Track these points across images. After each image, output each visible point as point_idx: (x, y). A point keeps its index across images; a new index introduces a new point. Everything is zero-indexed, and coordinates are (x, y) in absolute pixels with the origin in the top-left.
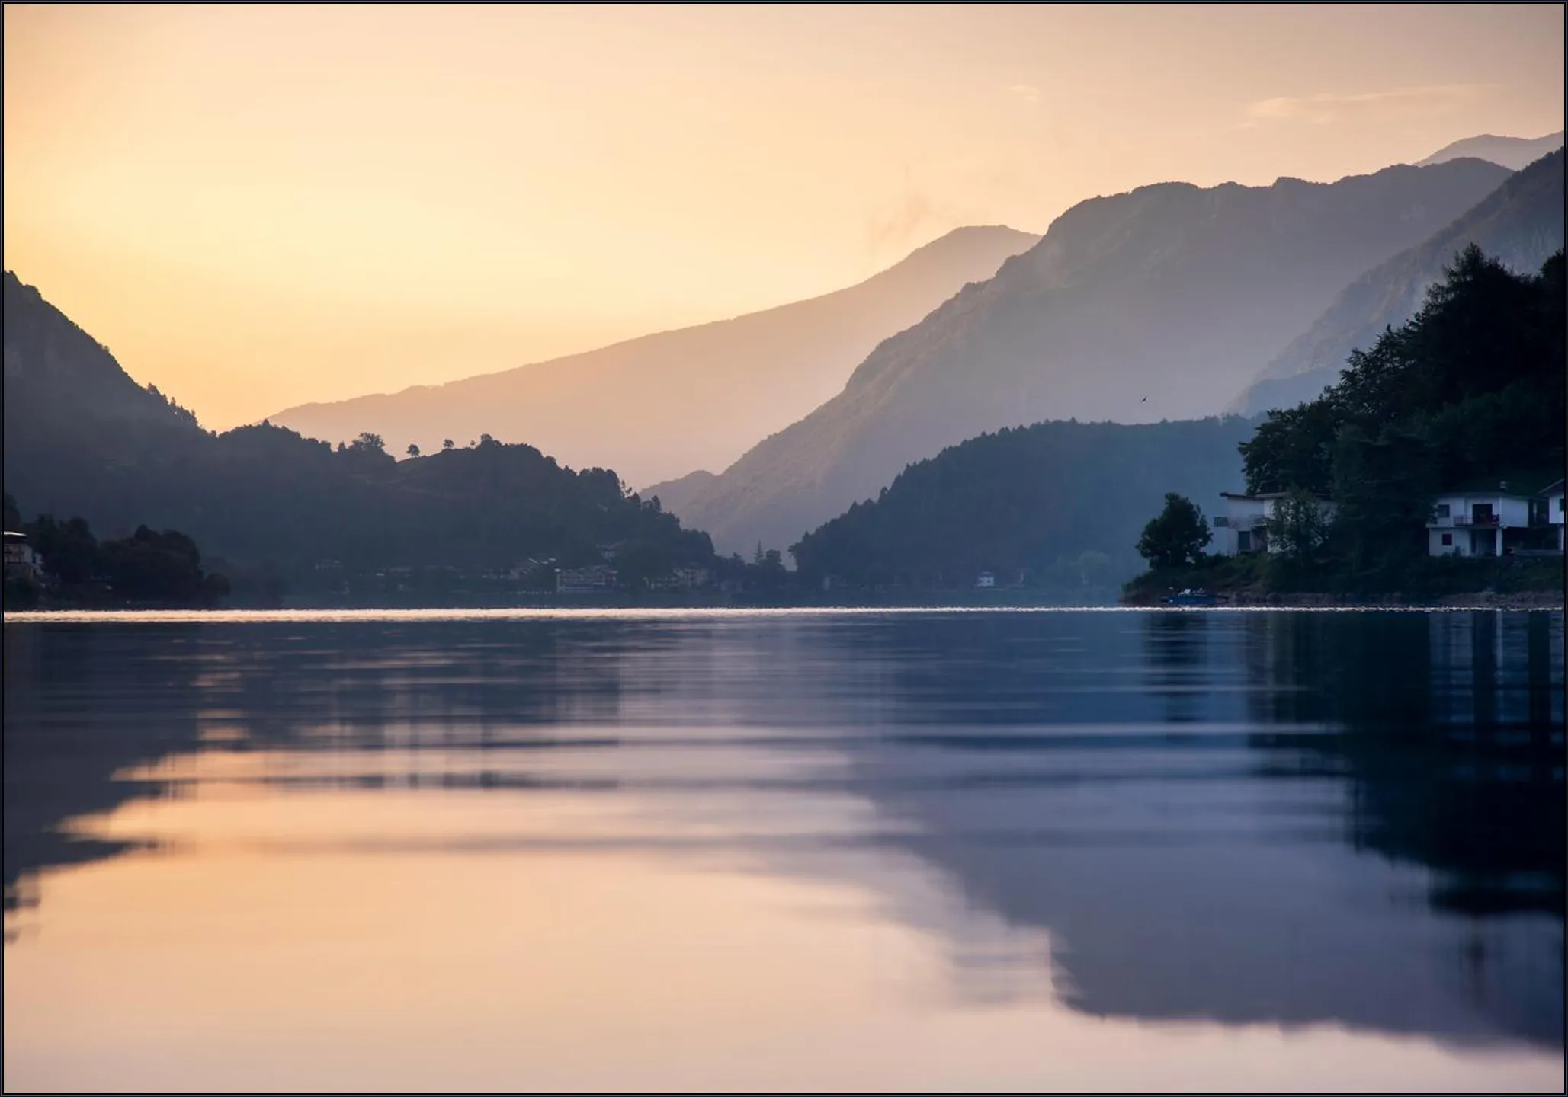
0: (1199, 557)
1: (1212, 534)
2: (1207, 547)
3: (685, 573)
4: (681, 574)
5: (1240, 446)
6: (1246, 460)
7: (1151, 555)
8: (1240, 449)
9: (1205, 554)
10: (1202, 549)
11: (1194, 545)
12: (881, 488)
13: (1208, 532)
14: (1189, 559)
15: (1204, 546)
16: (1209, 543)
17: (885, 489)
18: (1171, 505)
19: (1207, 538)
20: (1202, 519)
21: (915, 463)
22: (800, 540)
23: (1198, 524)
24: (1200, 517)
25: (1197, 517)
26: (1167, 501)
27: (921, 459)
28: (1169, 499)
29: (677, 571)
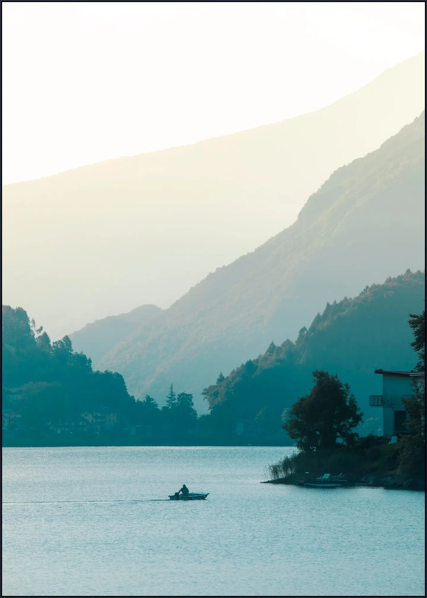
0: (351, 438)
1: (362, 415)
2: (358, 426)
3: (94, 417)
4: (90, 418)
5: (411, 319)
6: (416, 333)
7: (301, 436)
8: (410, 322)
9: (357, 435)
10: (354, 430)
11: (345, 425)
12: (301, 328)
13: (358, 413)
14: (340, 440)
15: (355, 426)
16: (360, 422)
17: (304, 329)
18: (320, 383)
19: (357, 419)
20: (351, 399)
21: (335, 302)
22: (214, 383)
23: (348, 403)
24: (349, 397)
25: (346, 397)
26: (315, 378)
27: (342, 299)
28: (317, 377)
29: (86, 415)
